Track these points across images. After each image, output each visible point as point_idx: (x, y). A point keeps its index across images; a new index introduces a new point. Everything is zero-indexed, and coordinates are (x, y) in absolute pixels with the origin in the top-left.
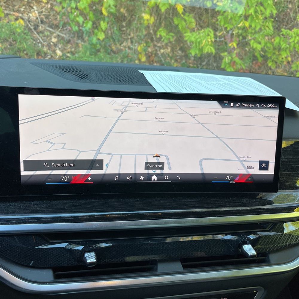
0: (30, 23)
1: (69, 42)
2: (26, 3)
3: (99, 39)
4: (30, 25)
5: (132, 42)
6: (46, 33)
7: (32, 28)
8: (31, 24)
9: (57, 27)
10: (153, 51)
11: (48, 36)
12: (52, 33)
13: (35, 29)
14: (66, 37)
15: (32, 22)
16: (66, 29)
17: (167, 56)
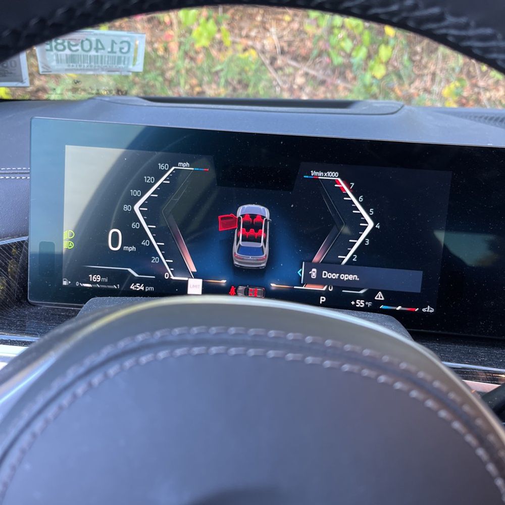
2: (259, 24)
3: (374, 77)
4: (263, 58)
5: (433, 80)
6: (288, 70)
7: (267, 62)
10: (472, 95)
11: (289, 75)
12: (296, 69)
13: (271, 63)
14: (320, 75)
15: (267, 53)
16: (320, 62)
17: (497, 103)
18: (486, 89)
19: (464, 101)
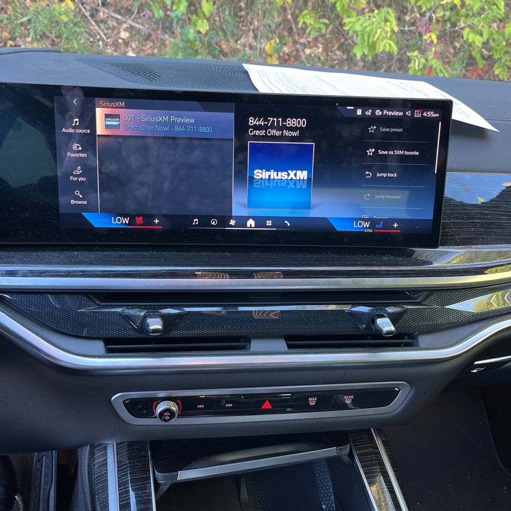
0: (85, 5)
1: (148, 37)
3: (199, 32)
4: (83, 10)
5: (255, 37)
6: (112, 23)
7: (88, 14)
8: (85, 8)
9: (129, 11)
10: (292, 52)
11: (113, 29)
12: (120, 23)
13: (92, 16)
14: (144, 29)
15: (87, 5)
16: (144, 15)
17: (316, 59)
18: (304, 46)
19: (287, 57)
